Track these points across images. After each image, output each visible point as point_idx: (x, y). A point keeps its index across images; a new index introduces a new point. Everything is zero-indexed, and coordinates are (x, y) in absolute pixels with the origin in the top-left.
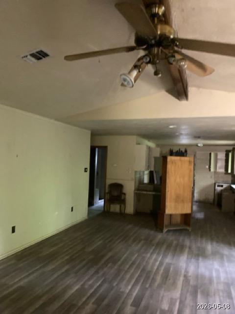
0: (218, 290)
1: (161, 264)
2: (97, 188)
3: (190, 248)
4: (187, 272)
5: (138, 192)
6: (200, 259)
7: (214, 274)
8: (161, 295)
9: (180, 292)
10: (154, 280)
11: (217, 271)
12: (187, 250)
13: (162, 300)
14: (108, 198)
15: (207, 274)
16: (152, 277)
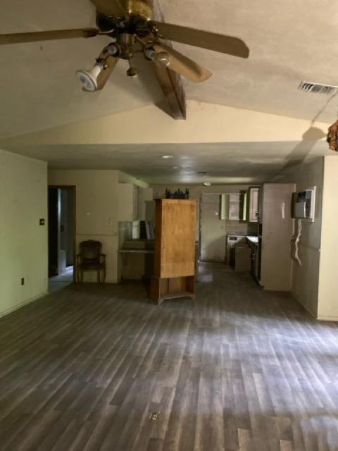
0: (226, 369)
1: (154, 345)
2: (62, 249)
3: (193, 321)
4: (187, 352)
5: (124, 251)
6: (205, 334)
7: (222, 351)
8: (152, 386)
9: (177, 379)
10: (143, 367)
11: (226, 347)
12: (189, 324)
13: (153, 392)
14: (80, 263)
15: (213, 352)
16: (140, 363)
